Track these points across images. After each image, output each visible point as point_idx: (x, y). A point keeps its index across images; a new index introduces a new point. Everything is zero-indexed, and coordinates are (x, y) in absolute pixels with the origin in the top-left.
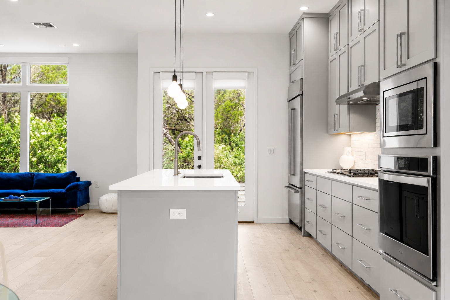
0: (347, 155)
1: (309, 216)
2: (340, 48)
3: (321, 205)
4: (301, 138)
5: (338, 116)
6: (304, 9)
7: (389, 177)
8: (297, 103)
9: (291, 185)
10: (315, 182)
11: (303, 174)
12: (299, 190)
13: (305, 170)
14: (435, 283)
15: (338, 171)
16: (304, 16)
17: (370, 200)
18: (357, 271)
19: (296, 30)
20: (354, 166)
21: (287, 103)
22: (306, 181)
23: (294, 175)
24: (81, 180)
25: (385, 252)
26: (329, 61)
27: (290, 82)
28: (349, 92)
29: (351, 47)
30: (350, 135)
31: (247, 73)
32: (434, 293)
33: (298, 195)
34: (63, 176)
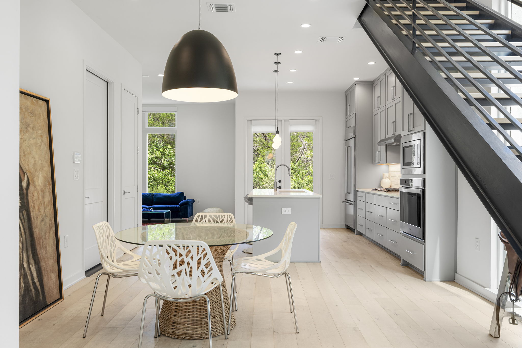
0: (386, 179)
1: (360, 221)
2: (381, 107)
3: (368, 212)
4: (355, 168)
5: (379, 152)
6: (357, 79)
7: (405, 190)
8: (351, 142)
9: (347, 200)
10: (364, 197)
11: (356, 192)
12: (353, 203)
13: (357, 189)
14: (424, 241)
15: (379, 189)
16: (356, 83)
17: (396, 204)
18: (390, 247)
19: (351, 90)
20: (391, 186)
21: (344, 142)
22: (358, 197)
23: (349, 193)
24: (187, 199)
25: (404, 232)
26: (374, 114)
27: (346, 127)
28: (386, 137)
29: (387, 108)
30: (388, 165)
31: (314, 121)
32: (423, 245)
33: (352, 207)
34: (175, 195)
